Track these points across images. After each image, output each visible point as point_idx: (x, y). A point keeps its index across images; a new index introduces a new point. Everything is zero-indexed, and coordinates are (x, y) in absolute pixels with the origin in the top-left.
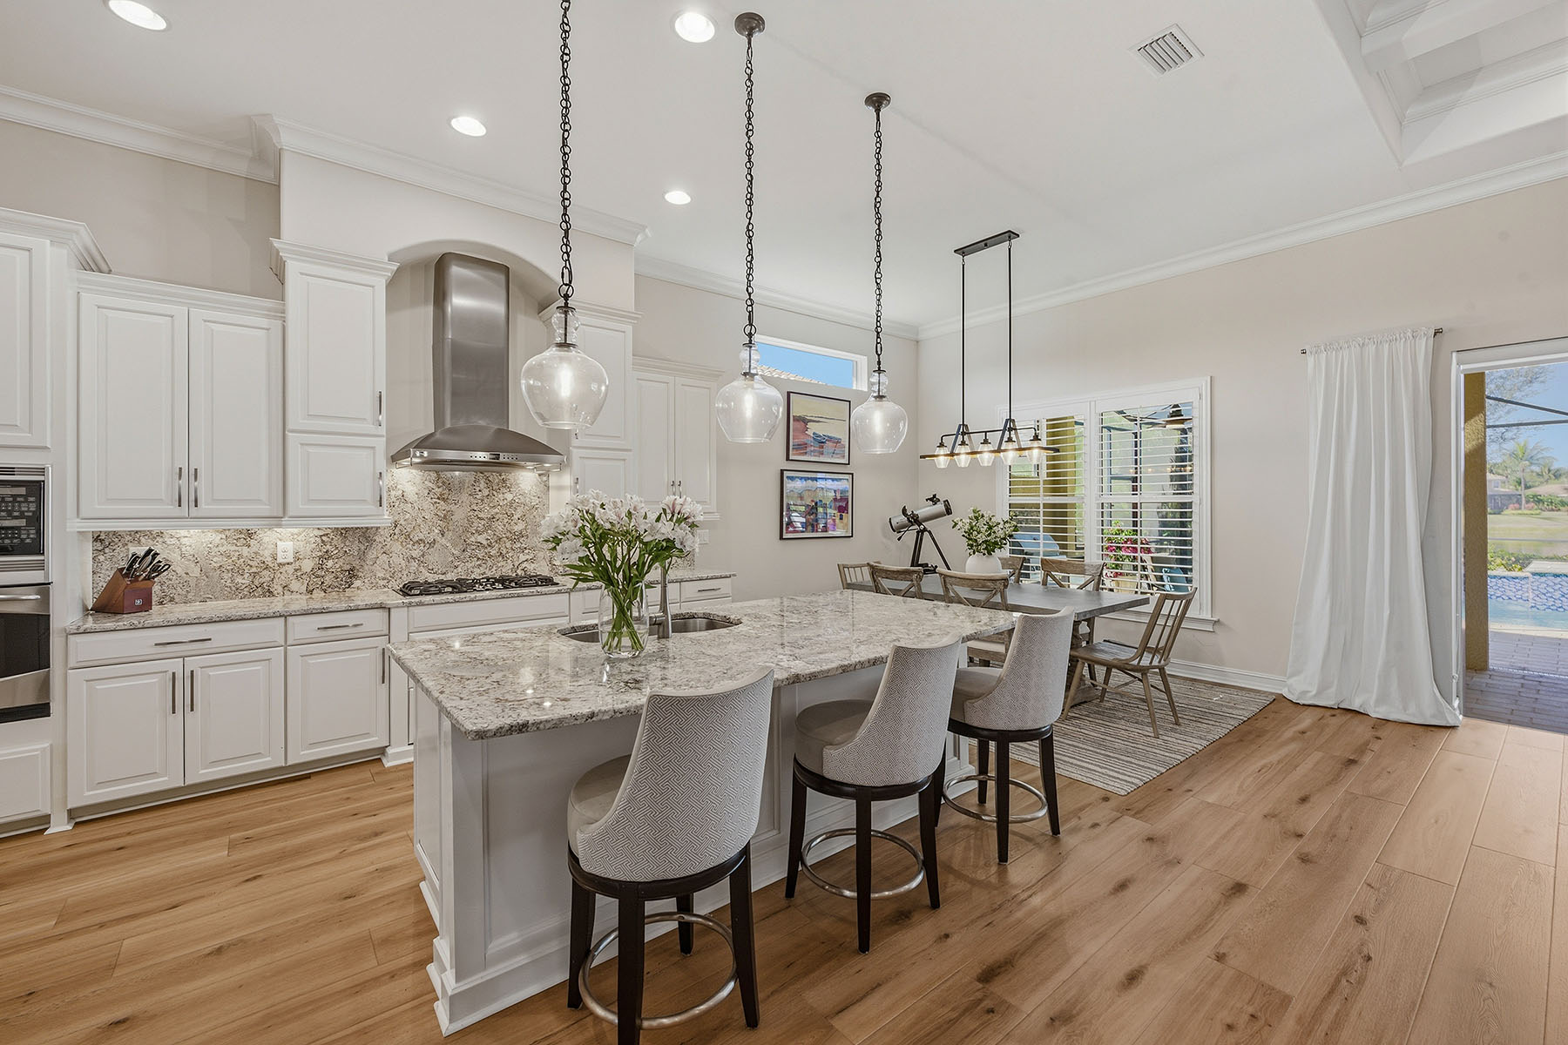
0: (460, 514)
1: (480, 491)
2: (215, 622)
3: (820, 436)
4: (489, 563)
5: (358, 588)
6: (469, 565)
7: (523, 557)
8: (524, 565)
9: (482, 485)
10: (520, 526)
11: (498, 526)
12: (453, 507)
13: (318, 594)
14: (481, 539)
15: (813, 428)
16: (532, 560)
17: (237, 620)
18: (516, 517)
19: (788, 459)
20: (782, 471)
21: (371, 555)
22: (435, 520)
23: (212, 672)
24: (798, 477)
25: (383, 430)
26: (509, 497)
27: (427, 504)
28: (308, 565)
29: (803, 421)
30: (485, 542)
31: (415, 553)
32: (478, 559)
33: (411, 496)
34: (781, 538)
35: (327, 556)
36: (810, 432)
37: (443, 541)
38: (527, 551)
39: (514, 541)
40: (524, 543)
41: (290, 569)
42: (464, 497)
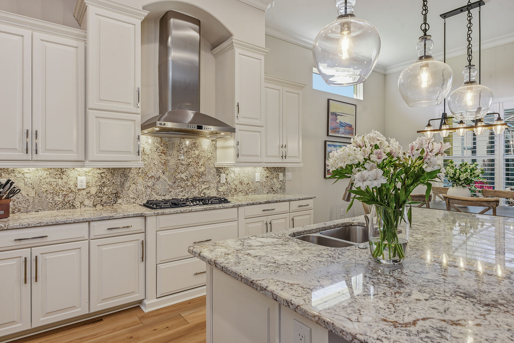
0: (172, 162)
1: (182, 149)
2: (50, 225)
3: (343, 123)
4: (187, 190)
5: (120, 204)
6: (177, 191)
7: (204, 187)
8: (204, 191)
10: (202, 169)
11: (192, 169)
12: (169, 158)
13: (99, 207)
14: (183, 176)
15: (340, 119)
16: (208, 188)
17: (62, 224)
18: (200, 164)
19: (328, 135)
20: (325, 142)
21: (127, 185)
22: (160, 165)
23: (48, 257)
24: (333, 145)
25: (139, 111)
26: (197, 152)
27: (156, 156)
28: (94, 190)
29: (335, 115)
30: (185, 178)
31: (150, 184)
32: (182, 187)
33: (148, 151)
34: (325, 177)
35: (104, 185)
36: (338, 121)
37: (163, 177)
38: (206, 183)
39: (199, 177)
40: (204, 178)
41: (84, 192)
42: (175, 152)
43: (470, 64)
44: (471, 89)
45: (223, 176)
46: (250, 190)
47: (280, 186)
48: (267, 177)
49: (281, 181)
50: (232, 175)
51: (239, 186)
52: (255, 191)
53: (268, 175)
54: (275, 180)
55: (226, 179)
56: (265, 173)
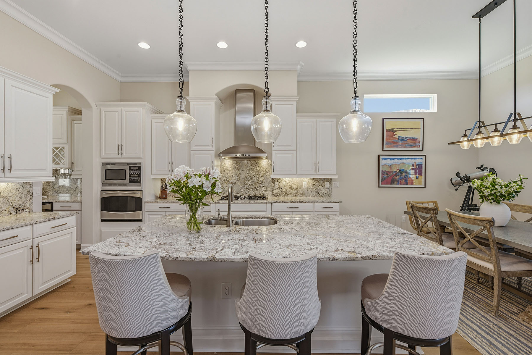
0: (243, 175)
1: (249, 167)
2: (171, 203)
3: (403, 138)
4: (252, 191)
5: (215, 196)
6: (246, 191)
7: (263, 190)
8: (263, 192)
9: (250, 165)
10: (262, 179)
11: (255, 179)
12: (241, 172)
14: (249, 183)
15: (398, 135)
16: (266, 191)
17: (176, 203)
18: (260, 176)
19: (383, 150)
20: (379, 156)
22: (236, 176)
24: (389, 158)
25: (214, 148)
26: (258, 168)
27: (233, 171)
29: (393, 131)
30: (250, 184)
32: (249, 189)
33: (229, 169)
34: (379, 187)
36: (396, 136)
37: (238, 183)
38: (264, 187)
39: (260, 184)
40: (263, 185)
42: (244, 169)
43: (356, 95)
44: (356, 117)
45: (277, 183)
46: (298, 194)
47: (326, 192)
48: (314, 185)
49: (327, 188)
50: (284, 183)
51: (289, 190)
52: (303, 194)
53: (314, 183)
54: (321, 187)
55: (279, 185)
56: (312, 182)
